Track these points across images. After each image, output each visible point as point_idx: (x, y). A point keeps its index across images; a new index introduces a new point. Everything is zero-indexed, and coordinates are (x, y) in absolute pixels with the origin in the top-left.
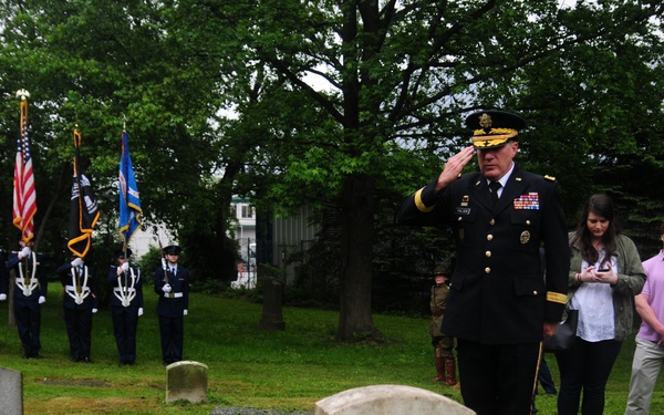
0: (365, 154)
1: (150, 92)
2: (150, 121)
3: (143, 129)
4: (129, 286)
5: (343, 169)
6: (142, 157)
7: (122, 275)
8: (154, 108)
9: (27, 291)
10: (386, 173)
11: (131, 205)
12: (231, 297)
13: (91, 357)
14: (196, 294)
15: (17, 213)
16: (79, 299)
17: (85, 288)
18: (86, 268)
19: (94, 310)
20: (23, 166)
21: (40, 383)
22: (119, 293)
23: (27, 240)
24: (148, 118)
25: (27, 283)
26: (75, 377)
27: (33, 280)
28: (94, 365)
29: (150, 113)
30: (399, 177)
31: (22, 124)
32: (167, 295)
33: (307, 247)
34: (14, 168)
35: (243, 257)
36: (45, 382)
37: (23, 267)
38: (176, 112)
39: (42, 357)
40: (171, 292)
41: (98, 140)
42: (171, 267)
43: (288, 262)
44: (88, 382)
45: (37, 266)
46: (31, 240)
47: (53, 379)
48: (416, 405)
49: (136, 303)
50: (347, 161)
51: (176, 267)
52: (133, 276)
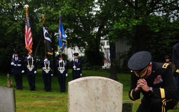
0: (140, 18)
1: (67, 3)
2: (67, 12)
3: (66, 15)
4: (63, 67)
5: (133, 24)
6: (66, 24)
7: (61, 63)
8: (68, 7)
9: (31, 69)
10: (148, 24)
11: (63, 40)
12: (102, 71)
13: (52, 90)
14: (90, 71)
15: (27, 44)
16: (47, 71)
17: (49, 68)
18: (49, 61)
19: (52, 75)
20: (28, 29)
21: (34, 98)
22: (59, 69)
23: (30, 53)
24: (67, 11)
25: (30, 67)
26: (45, 96)
27: (32, 66)
28: (52, 93)
29: (67, 9)
30: (153, 25)
31: (27, 16)
32: (75, 69)
33: (127, 53)
34: (25, 30)
35: (105, 58)
36: (35, 98)
37: (29, 62)
38: (76, 9)
39: (36, 90)
40: (76, 68)
41: (52, 20)
42: (76, 60)
43: (120, 58)
44: (49, 97)
45: (33, 61)
46: (31, 53)
47: (38, 97)
48: (100, 82)
49: (65, 72)
50: (134, 21)
51: (77, 60)
52: (64, 63)
